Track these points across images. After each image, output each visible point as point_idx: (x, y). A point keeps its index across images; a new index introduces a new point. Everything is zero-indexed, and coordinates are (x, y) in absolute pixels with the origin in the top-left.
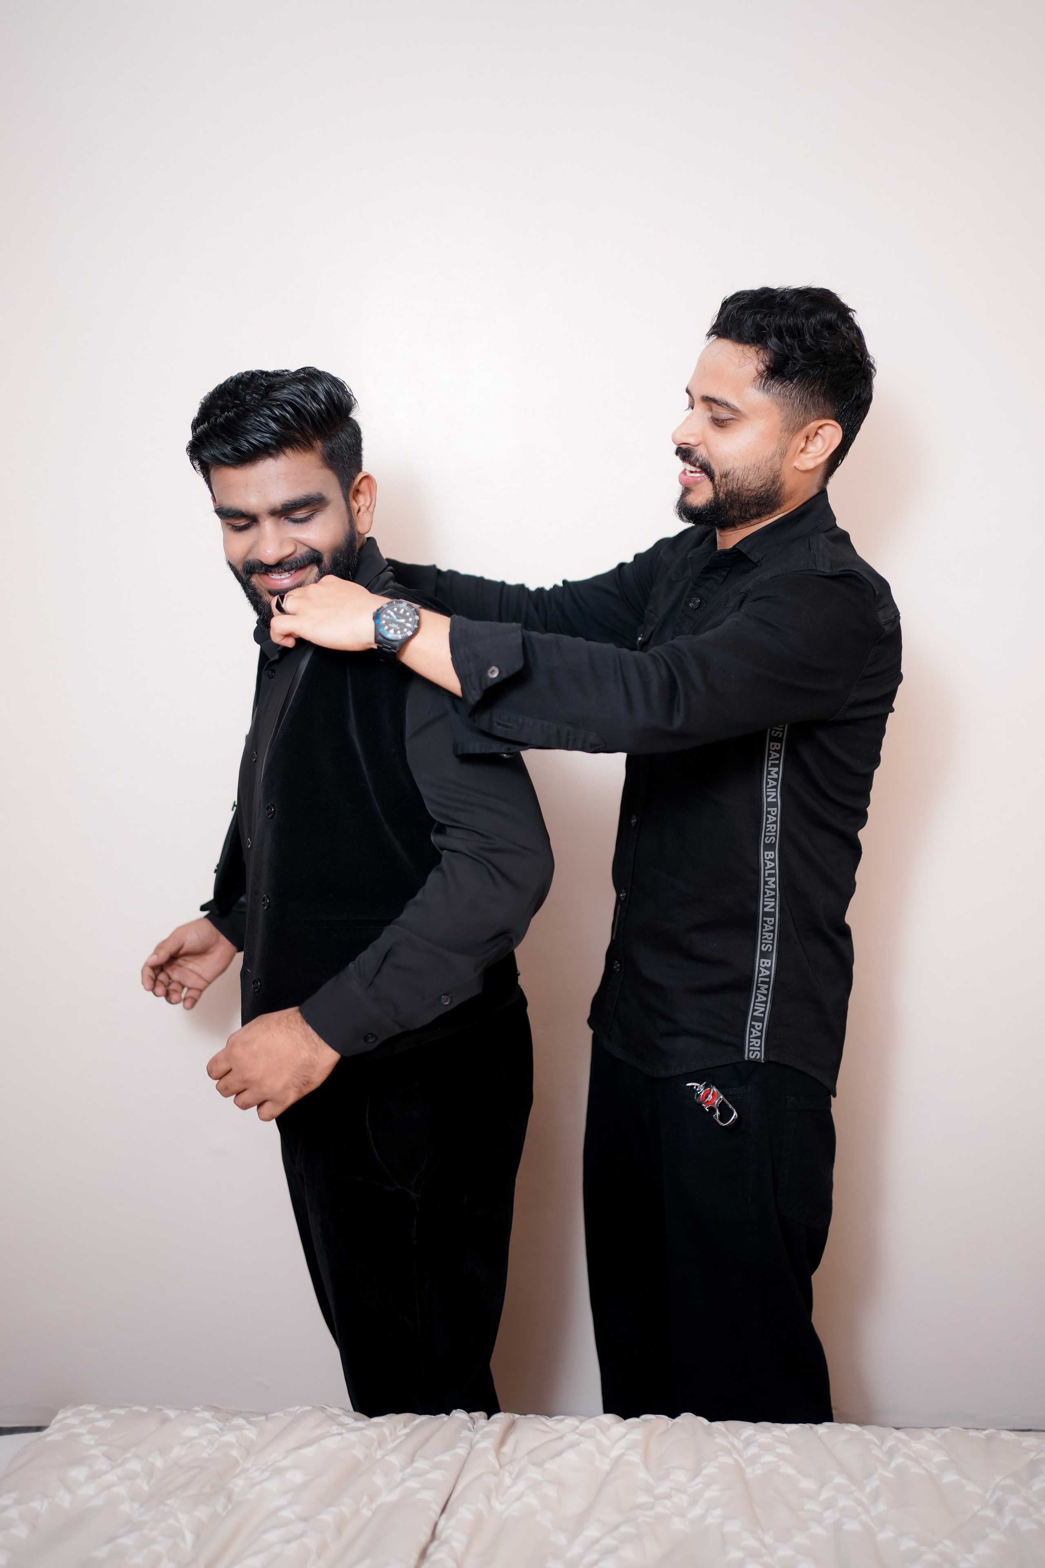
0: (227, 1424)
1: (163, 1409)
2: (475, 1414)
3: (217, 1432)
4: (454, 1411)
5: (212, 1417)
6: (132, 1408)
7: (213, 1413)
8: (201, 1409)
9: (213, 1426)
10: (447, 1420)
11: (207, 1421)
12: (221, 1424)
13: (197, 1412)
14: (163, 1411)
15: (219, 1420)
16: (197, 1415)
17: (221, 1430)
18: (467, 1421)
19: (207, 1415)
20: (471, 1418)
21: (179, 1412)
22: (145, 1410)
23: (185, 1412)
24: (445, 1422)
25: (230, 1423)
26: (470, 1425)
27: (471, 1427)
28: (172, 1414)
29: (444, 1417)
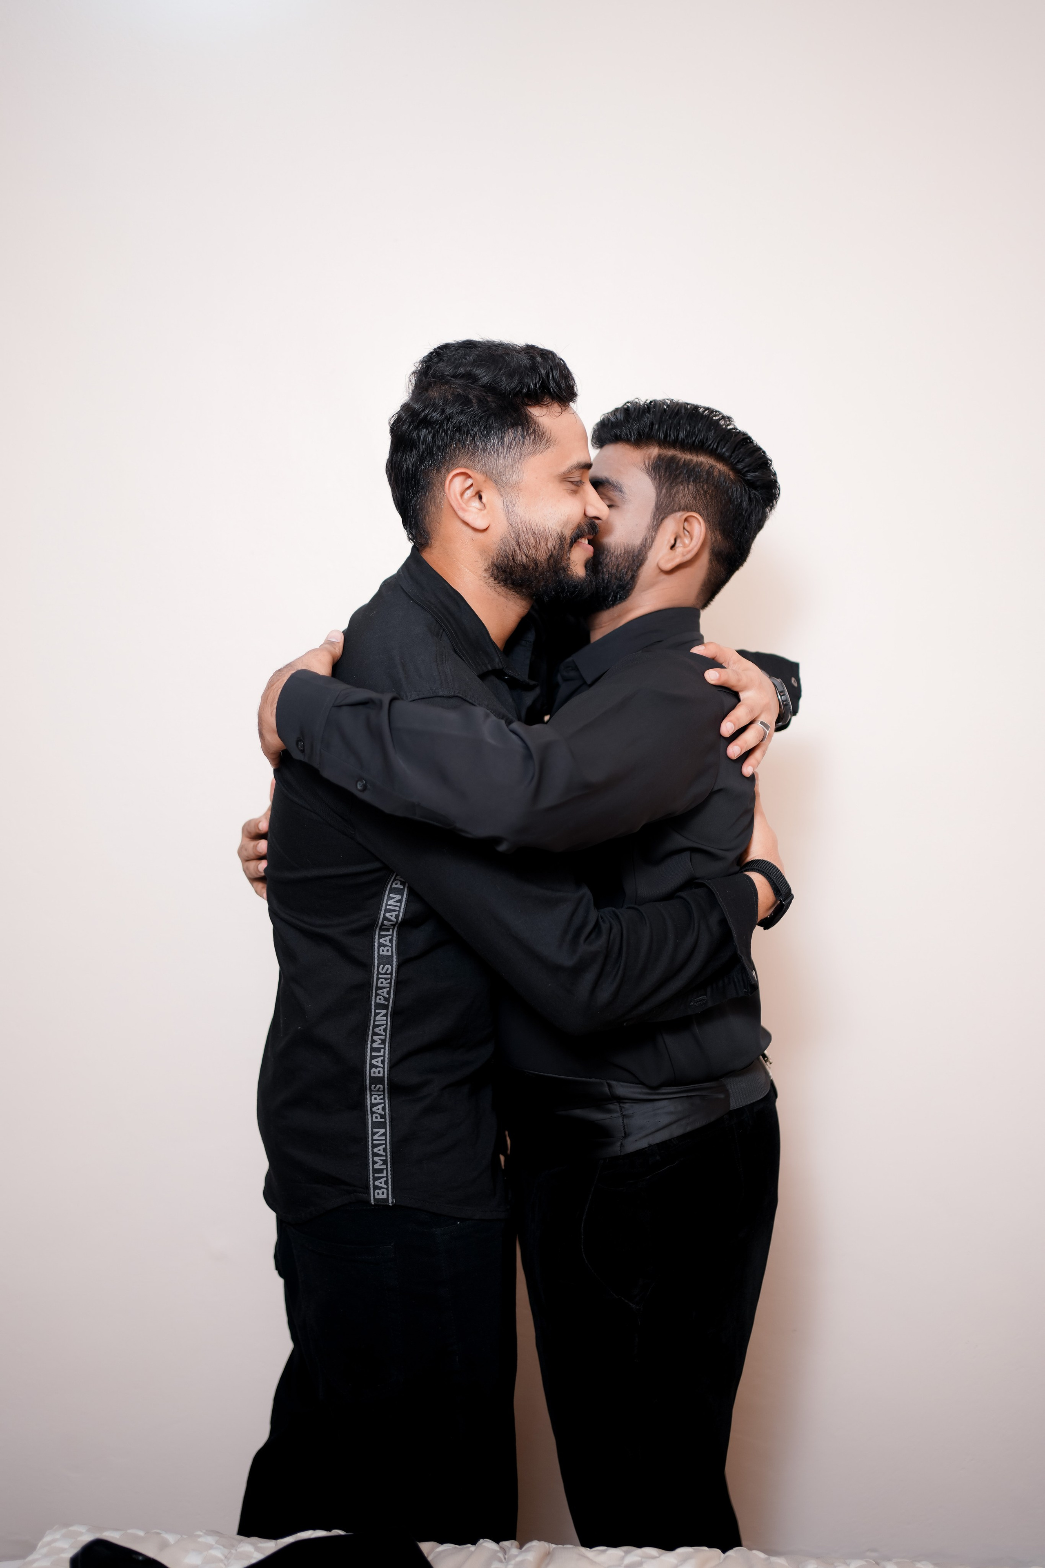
0: (232, 1551)
1: (161, 1534)
2: (506, 1544)
3: (221, 1561)
4: (481, 1541)
5: (216, 1543)
6: (128, 1531)
7: (217, 1538)
8: (204, 1533)
9: (217, 1553)
10: (475, 1550)
11: (211, 1547)
12: (226, 1551)
13: (199, 1536)
14: (161, 1535)
15: (224, 1546)
16: (200, 1540)
17: (226, 1557)
18: (497, 1552)
19: (210, 1540)
20: (501, 1547)
21: (179, 1536)
22: (141, 1533)
23: (185, 1537)
24: (472, 1553)
25: (236, 1550)
26: (501, 1555)
27: (502, 1557)
28: (171, 1538)
29: (470, 1547)
